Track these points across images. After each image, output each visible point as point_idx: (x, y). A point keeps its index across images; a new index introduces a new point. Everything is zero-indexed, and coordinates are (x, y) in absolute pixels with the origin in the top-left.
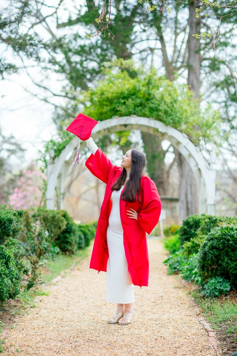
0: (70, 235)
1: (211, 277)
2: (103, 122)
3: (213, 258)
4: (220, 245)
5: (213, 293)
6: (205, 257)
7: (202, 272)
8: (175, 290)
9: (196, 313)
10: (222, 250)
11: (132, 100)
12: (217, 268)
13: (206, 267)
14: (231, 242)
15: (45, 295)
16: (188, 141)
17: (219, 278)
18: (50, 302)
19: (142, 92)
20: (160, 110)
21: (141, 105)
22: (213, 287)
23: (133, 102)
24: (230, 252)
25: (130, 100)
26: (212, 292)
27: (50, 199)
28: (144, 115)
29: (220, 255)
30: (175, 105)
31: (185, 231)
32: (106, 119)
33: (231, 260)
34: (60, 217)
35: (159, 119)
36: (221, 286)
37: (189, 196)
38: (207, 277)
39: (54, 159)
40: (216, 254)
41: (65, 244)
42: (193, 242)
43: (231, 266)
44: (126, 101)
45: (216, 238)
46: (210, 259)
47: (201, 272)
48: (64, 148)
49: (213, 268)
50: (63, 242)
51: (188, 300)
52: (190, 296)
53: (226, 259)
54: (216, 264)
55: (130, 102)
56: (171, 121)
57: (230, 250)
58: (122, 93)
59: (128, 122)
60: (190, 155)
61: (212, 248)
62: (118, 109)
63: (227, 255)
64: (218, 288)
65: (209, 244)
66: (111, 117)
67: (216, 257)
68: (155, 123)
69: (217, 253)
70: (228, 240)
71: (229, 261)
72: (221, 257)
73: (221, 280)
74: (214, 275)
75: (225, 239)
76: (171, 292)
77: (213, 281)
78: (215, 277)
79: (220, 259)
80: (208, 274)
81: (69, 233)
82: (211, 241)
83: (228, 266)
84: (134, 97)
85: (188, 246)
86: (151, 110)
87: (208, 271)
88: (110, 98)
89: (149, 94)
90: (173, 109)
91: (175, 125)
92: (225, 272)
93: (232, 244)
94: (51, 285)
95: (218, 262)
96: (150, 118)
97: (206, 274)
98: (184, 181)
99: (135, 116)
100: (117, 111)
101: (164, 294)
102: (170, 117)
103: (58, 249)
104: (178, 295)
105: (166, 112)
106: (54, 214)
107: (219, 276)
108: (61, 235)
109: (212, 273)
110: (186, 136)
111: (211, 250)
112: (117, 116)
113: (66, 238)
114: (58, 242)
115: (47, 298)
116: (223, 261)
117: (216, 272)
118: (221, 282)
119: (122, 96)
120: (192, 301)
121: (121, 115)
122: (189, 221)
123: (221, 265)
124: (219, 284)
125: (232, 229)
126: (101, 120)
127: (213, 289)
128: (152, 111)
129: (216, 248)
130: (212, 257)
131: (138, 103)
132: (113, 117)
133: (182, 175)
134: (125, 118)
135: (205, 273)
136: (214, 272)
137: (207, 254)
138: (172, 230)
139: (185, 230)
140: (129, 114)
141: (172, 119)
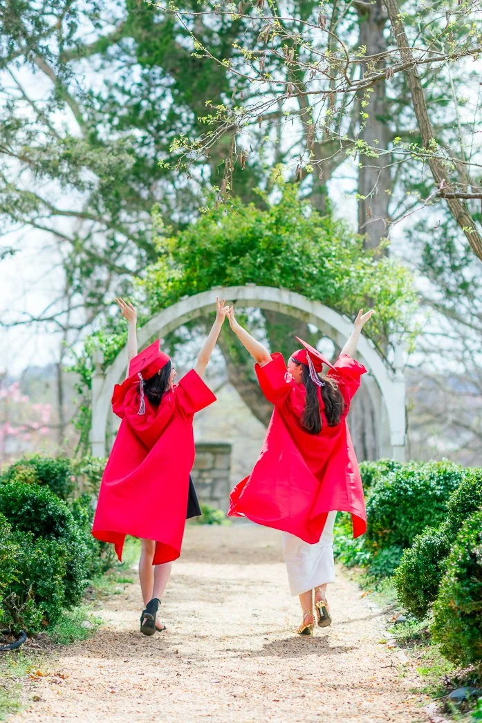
1: (382, 547)
2: (194, 297)
3: (384, 517)
4: (394, 498)
5: (385, 570)
6: (372, 518)
7: (368, 540)
10: (398, 505)
11: (251, 257)
12: (390, 534)
13: (374, 533)
14: (410, 493)
17: (395, 547)
19: (266, 239)
20: (301, 274)
22: (385, 561)
24: (409, 508)
26: (383, 568)
27: (98, 442)
28: (268, 283)
29: (393, 512)
30: (328, 265)
32: (199, 290)
33: (411, 519)
35: (298, 288)
36: (397, 559)
38: (375, 549)
39: (104, 367)
40: (387, 511)
43: (410, 528)
44: (240, 259)
45: (389, 489)
46: (380, 520)
47: (368, 542)
49: (385, 533)
51: (349, 585)
53: (403, 519)
54: (388, 527)
55: (247, 260)
56: (321, 293)
57: (408, 505)
58: (228, 242)
59: (240, 297)
61: (382, 502)
63: (404, 513)
64: (392, 562)
65: (378, 498)
66: (208, 288)
67: (388, 516)
68: (290, 296)
69: (390, 510)
70: (406, 491)
71: (408, 521)
72: (395, 516)
73: (398, 551)
74: (386, 545)
75: (401, 488)
77: (385, 552)
78: (388, 548)
79: (394, 519)
80: (378, 543)
82: (381, 493)
83: (406, 528)
86: (284, 272)
87: (377, 539)
89: (280, 243)
90: (324, 270)
91: (330, 301)
92: (403, 539)
93: (411, 495)
95: (391, 523)
96: (281, 287)
97: (375, 544)
99: (253, 284)
102: (319, 286)
105: (311, 277)
107: (393, 545)
109: (383, 541)
111: (381, 506)
112: (220, 287)
116: (399, 521)
117: (389, 539)
118: (396, 554)
119: (231, 248)
121: (229, 284)
123: (395, 528)
124: (394, 557)
125: (412, 474)
126: (191, 294)
127: (385, 564)
128: (285, 275)
129: (388, 502)
130: (382, 516)
132: (213, 288)
134: (235, 289)
135: (373, 543)
136: (386, 539)
137: (374, 512)
140: (245, 281)
141: (321, 289)
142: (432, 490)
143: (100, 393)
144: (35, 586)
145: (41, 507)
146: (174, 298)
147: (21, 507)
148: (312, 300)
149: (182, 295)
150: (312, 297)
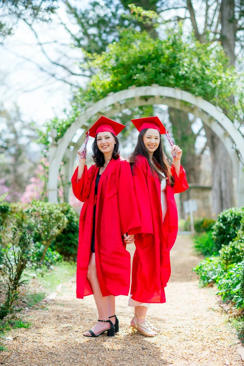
0: (74, 235)
2: (117, 94)
8: (209, 313)
9: (240, 358)
11: (153, 65)
15: (24, 327)
16: (223, 115)
18: (27, 340)
19: (166, 56)
21: (164, 71)
23: (154, 68)
25: (150, 65)
27: (53, 190)
28: (168, 85)
30: (207, 72)
31: (221, 230)
32: (121, 89)
34: (59, 213)
35: (186, 88)
37: (224, 185)
39: (56, 139)
41: (67, 247)
42: (233, 248)
44: (146, 67)
48: (69, 126)
50: (65, 244)
51: (228, 332)
52: (230, 325)
55: (149, 67)
56: (202, 91)
58: (141, 58)
59: (148, 94)
60: (226, 134)
62: (135, 78)
66: (126, 87)
68: (182, 93)
76: (203, 318)
81: (73, 232)
84: (155, 61)
85: (226, 252)
86: (178, 77)
88: (126, 64)
89: (175, 58)
90: (204, 76)
91: (207, 96)
94: (38, 309)
96: (176, 87)
98: (217, 168)
99: (156, 85)
100: (135, 80)
101: (194, 321)
102: (201, 87)
103: (58, 255)
104: (213, 324)
105: (195, 81)
106: (50, 210)
108: (63, 235)
110: (221, 110)
112: (134, 86)
113: (69, 239)
114: (59, 244)
115: (25, 333)
119: (141, 61)
120: (233, 335)
121: (140, 85)
122: (226, 216)
126: (115, 91)
128: (178, 80)
131: (160, 68)
132: (130, 87)
133: (215, 161)
134: (144, 88)
138: (204, 224)
139: (220, 228)
140: (149, 83)
141: (202, 89)
143: (54, 157)
146: (104, 95)
148: (196, 96)
149: (109, 92)
150: (197, 94)
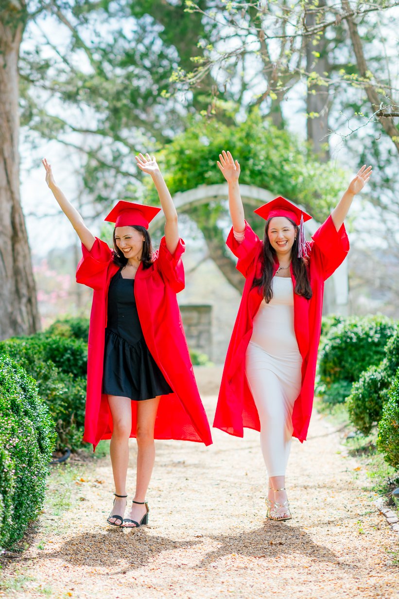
1: (334, 382)
2: (185, 194)
3: (336, 359)
4: (343, 345)
5: (337, 399)
6: (326, 359)
10: (345, 349)
12: (340, 371)
13: (328, 371)
14: (354, 341)
17: (343, 381)
20: (266, 174)
24: (354, 351)
28: (243, 182)
29: (342, 355)
30: (286, 168)
32: (189, 188)
33: (355, 360)
35: (264, 186)
36: (345, 390)
38: (329, 383)
40: (338, 354)
43: (356, 366)
45: (339, 338)
46: (332, 361)
47: (323, 378)
49: (336, 371)
53: (350, 360)
54: (338, 366)
57: (353, 349)
58: (210, 152)
59: (220, 193)
61: (333, 348)
62: (207, 176)
63: (351, 355)
64: (342, 393)
65: (330, 344)
66: (196, 186)
67: (338, 358)
68: (258, 192)
69: (340, 353)
70: (351, 339)
71: (353, 362)
72: (344, 358)
74: (336, 380)
75: (348, 337)
77: (336, 385)
78: (338, 382)
79: (343, 360)
80: (330, 378)
82: (332, 340)
83: (352, 367)
86: (254, 173)
87: (330, 375)
88: (193, 158)
89: (249, 151)
90: (283, 172)
92: (349, 375)
95: (340, 363)
96: (252, 185)
97: (328, 379)
102: (280, 183)
105: (274, 177)
107: (342, 379)
109: (335, 377)
111: (333, 351)
112: (205, 185)
116: (346, 361)
117: (339, 375)
118: (346, 386)
119: (212, 155)
121: (211, 183)
123: (343, 367)
124: (343, 389)
125: (356, 326)
126: (183, 191)
128: (254, 176)
129: (338, 348)
130: (334, 358)
132: (199, 186)
136: (337, 375)
137: (328, 355)
140: (221, 181)
141: (282, 186)
142: (371, 337)
144: (76, 415)
145: (78, 355)
147: (63, 355)
